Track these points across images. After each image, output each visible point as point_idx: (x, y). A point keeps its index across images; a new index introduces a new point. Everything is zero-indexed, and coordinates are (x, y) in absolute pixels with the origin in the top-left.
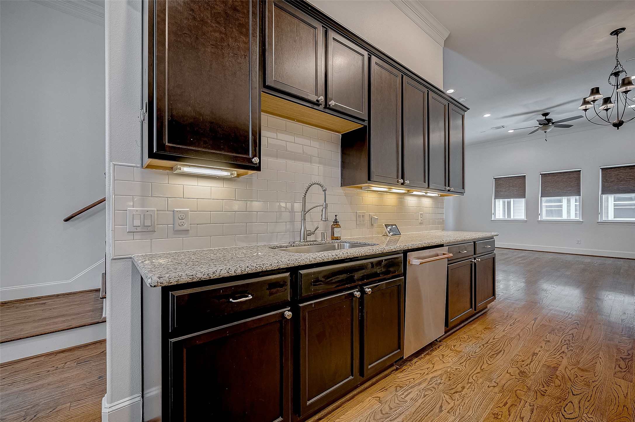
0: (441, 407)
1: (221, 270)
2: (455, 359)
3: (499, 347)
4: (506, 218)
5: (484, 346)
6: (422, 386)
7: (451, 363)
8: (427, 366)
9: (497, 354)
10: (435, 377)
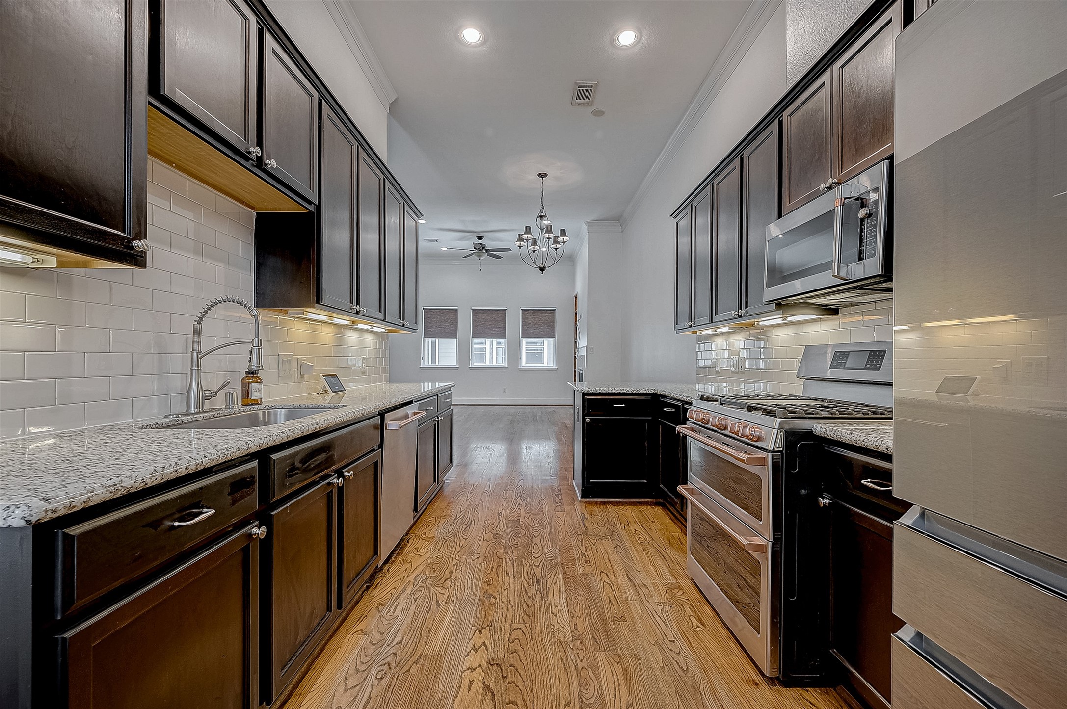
0: (437, 601)
1: (164, 467)
2: (431, 548)
3: (468, 518)
4: (430, 364)
5: (454, 523)
6: (408, 591)
7: (429, 554)
8: (404, 568)
9: (469, 526)
10: (418, 575)
